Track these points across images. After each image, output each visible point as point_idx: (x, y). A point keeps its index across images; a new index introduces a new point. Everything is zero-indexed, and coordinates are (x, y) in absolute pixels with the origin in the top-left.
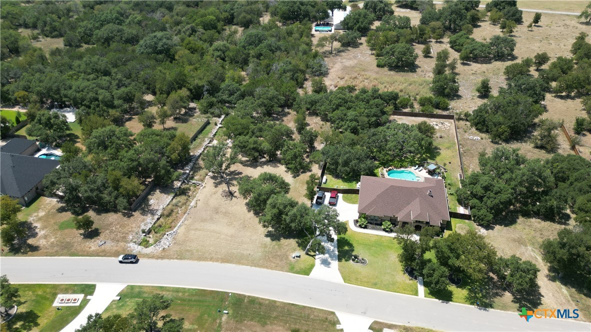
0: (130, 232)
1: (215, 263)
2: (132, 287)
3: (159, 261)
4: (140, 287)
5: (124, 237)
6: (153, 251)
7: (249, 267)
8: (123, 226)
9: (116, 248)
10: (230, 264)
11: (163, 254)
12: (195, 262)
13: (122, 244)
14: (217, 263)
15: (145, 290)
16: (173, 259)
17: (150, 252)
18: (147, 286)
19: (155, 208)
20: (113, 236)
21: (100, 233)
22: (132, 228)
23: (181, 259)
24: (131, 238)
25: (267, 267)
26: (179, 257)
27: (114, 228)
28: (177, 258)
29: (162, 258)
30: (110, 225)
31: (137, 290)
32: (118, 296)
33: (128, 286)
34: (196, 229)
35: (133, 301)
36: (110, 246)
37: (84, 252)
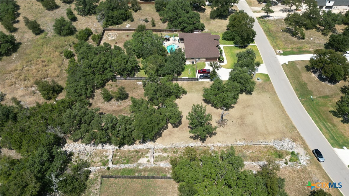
0: (294, 171)
1: (286, 111)
2: (332, 144)
3: (305, 138)
4: (329, 140)
5: (303, 171)
6: (299, 147)
7: (278, 96)
8: (293, 180)
9: (316, 171)
10: (282, 104)
11: (299, 139)
12: (292, 120)
13: (309, 169)
14: (285, 110)
15: (328, 137)
16: (298, 132)
17: (302, 149)
18: (326, 137)
19: (259, 167)
20: (307, 181)
21: (310, 192)
22: (290, 172)
23: (295, 128)
24: (299, 167)
25: (273, 89)
26: (295, 129)
27: (300, 185)
28: (296, 130)
29: (301, 138)
30: (298, 191)
31: (332, 141)
32: (343, 149)
33: (333, 147)
34: (267, 129)
35: (339, 140)
36: (317, 176)
37: (335, 191)
